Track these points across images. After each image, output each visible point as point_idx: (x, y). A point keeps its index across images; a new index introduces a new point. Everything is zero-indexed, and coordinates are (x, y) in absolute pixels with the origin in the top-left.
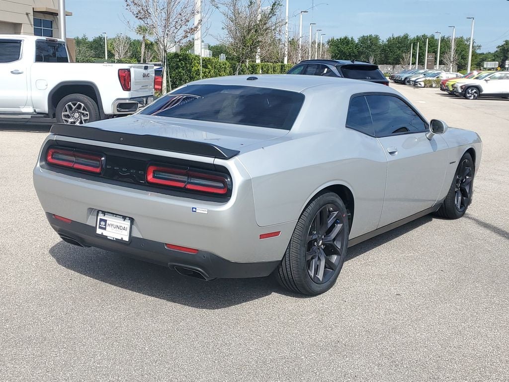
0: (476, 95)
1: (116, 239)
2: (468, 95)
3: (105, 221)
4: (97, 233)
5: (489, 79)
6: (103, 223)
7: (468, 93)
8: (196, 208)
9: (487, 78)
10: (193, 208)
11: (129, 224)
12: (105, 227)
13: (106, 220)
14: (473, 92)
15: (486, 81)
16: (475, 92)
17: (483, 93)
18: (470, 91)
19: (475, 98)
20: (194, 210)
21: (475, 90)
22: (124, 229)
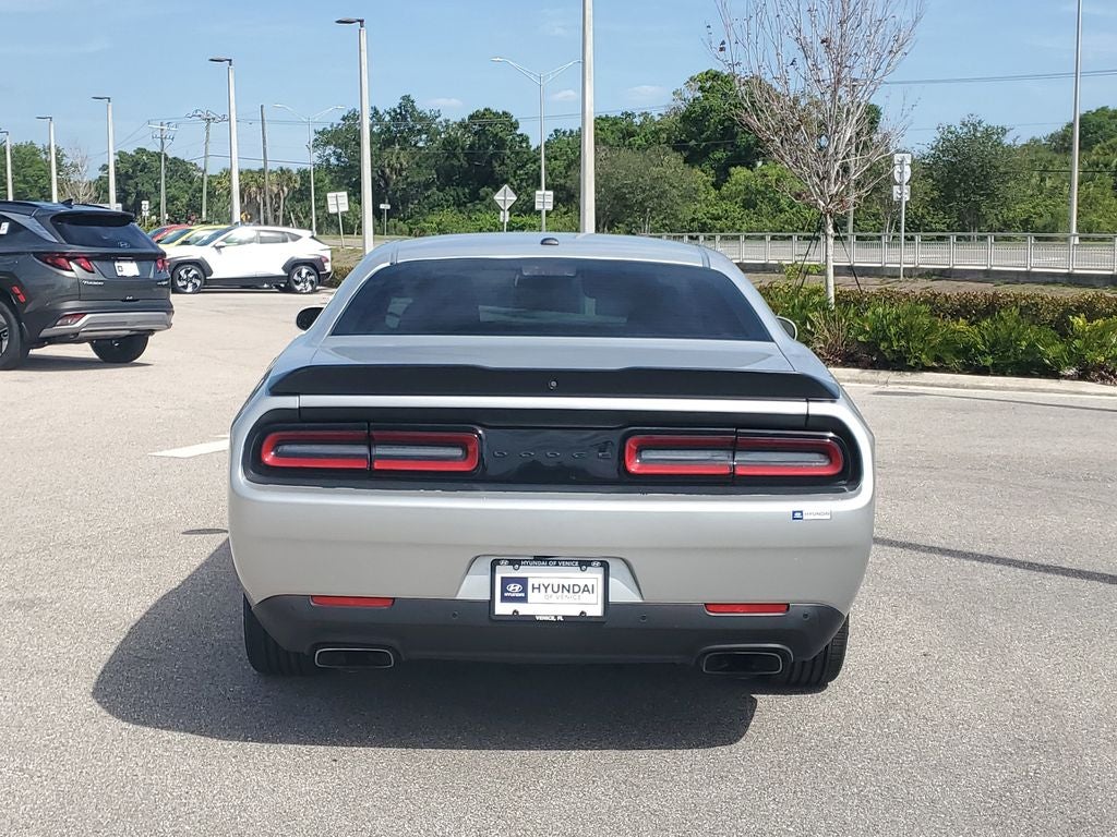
0: (198, 283)
1: (563, 617)
2: (180, 284)
3: (523, 581)
4: (497, 612)
5: (223, 244)
6: (514, 588)
7: (180, 279)
8: (801, 512)
9: (218, 242)
10: (794, 512)
11: (600, 577)
12: (523, 595)
13: (526, 579)
14: (190, 275)
15: (218, 248)
16: (196, 276)
17: (213, 277)
18: (182, 273)
19: (197, 291)
20: (798, 515)
21: (194, 272)
22: (586, 589)
